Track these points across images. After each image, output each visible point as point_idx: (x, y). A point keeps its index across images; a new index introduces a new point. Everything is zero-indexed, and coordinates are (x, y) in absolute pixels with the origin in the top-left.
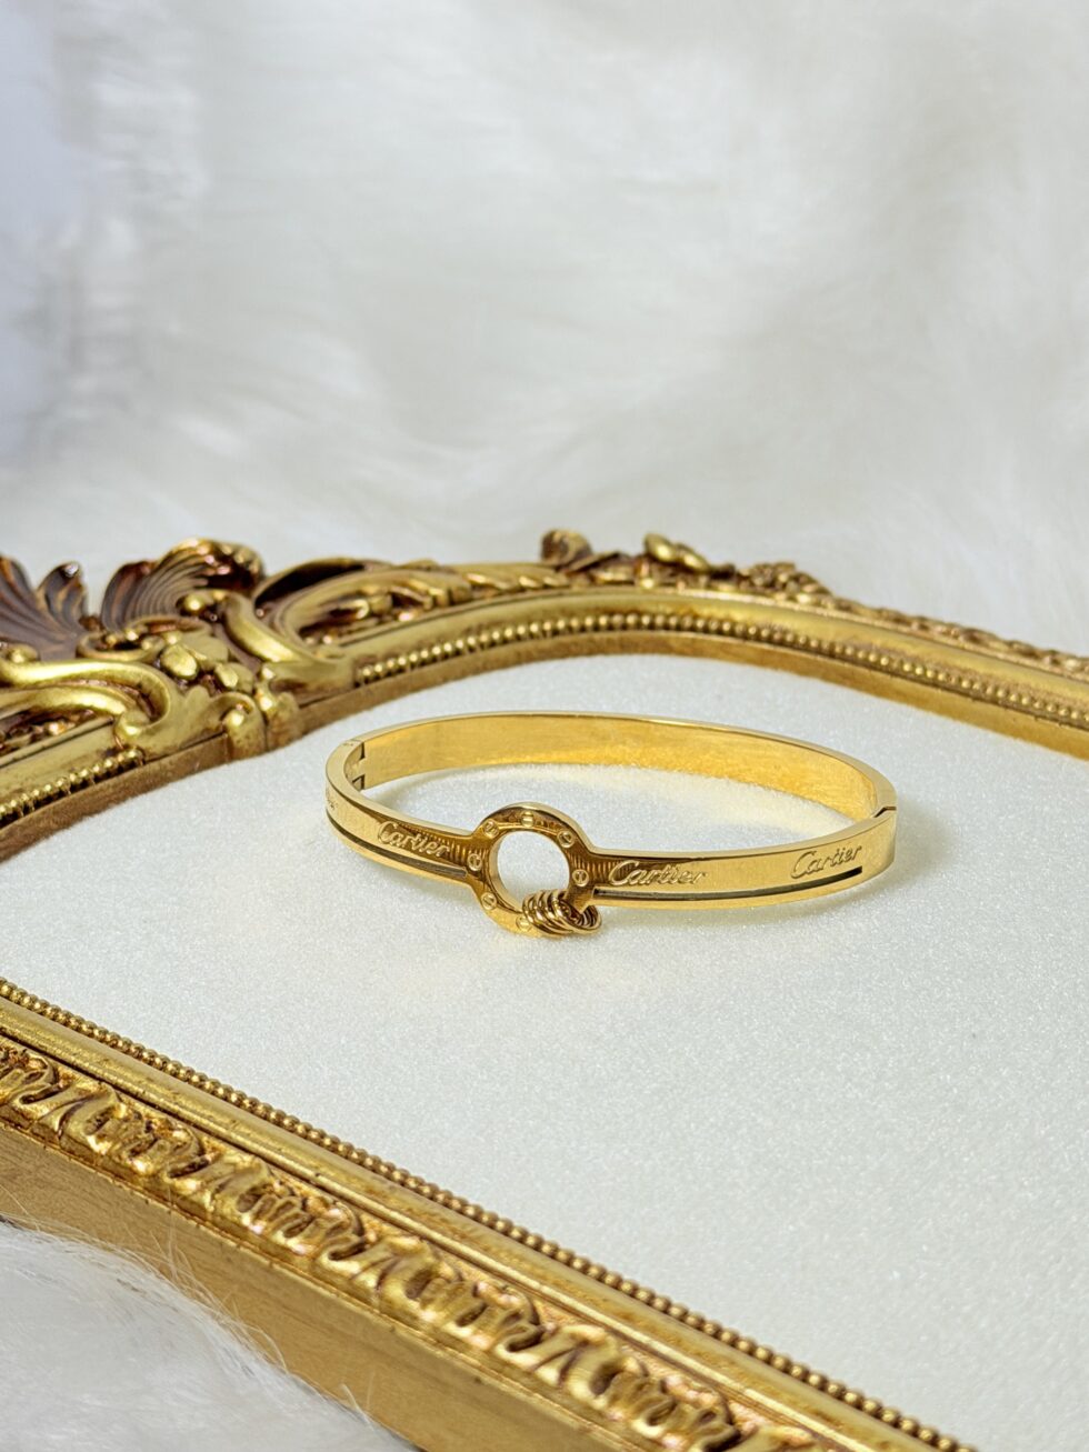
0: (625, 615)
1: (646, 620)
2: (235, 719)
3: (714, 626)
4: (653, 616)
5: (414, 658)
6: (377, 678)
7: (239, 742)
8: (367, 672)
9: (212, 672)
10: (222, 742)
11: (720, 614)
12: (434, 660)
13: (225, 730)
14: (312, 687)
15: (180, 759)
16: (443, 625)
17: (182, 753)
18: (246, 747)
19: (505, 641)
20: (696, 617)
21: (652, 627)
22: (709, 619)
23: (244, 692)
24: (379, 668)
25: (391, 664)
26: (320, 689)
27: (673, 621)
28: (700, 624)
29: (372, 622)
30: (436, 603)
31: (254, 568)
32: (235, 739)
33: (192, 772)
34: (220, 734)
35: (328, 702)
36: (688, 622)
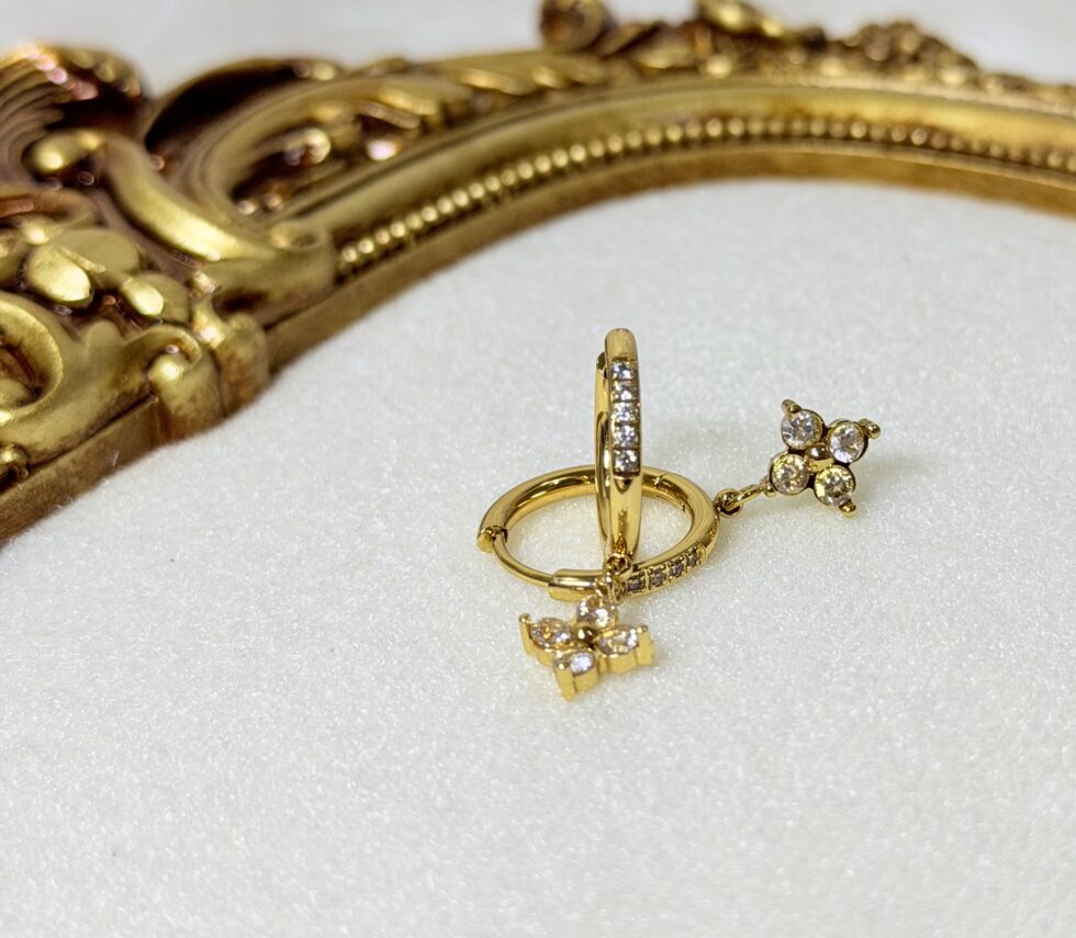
0: (703, 122)
1: (736, 129)
2: (168, 371)
3: (838, 130)
4: (746, 119)
5: (416, 222)
6: (367, 264)
7: (179, 408)
8: (351, 255)
9: (115, 291)
10: (151, 410)
11: (840, 109)
12: (444, 223)
13: (152, 390)
14: (277, 295)
15: (87, 452)
16: (443, 162)
17: (90, 444)
18: (194, 415)
19: (540, 180)
20: (808, 118)
21: (746, 138)
22: (829, 120)
23: (176, 324)
24: (368, 247)
25: (384, 238)
26: (289, 296)
27: (776, 127)
28: (817, 129)
29: (339, 166)
30: (425, 127)
31: (132, 88)
32: (173, 405)
33: (108, 471)
34: (146, 398)
35: (303, 316)
36: (798, 126)
